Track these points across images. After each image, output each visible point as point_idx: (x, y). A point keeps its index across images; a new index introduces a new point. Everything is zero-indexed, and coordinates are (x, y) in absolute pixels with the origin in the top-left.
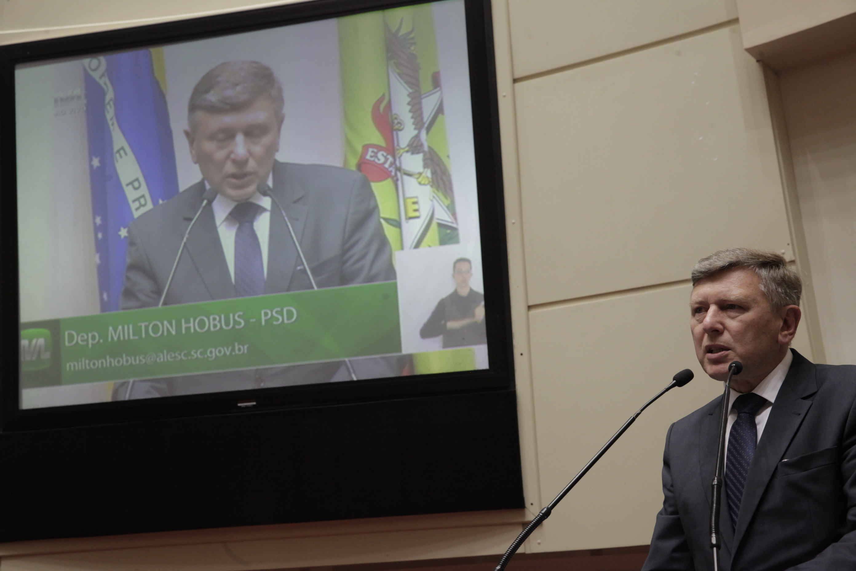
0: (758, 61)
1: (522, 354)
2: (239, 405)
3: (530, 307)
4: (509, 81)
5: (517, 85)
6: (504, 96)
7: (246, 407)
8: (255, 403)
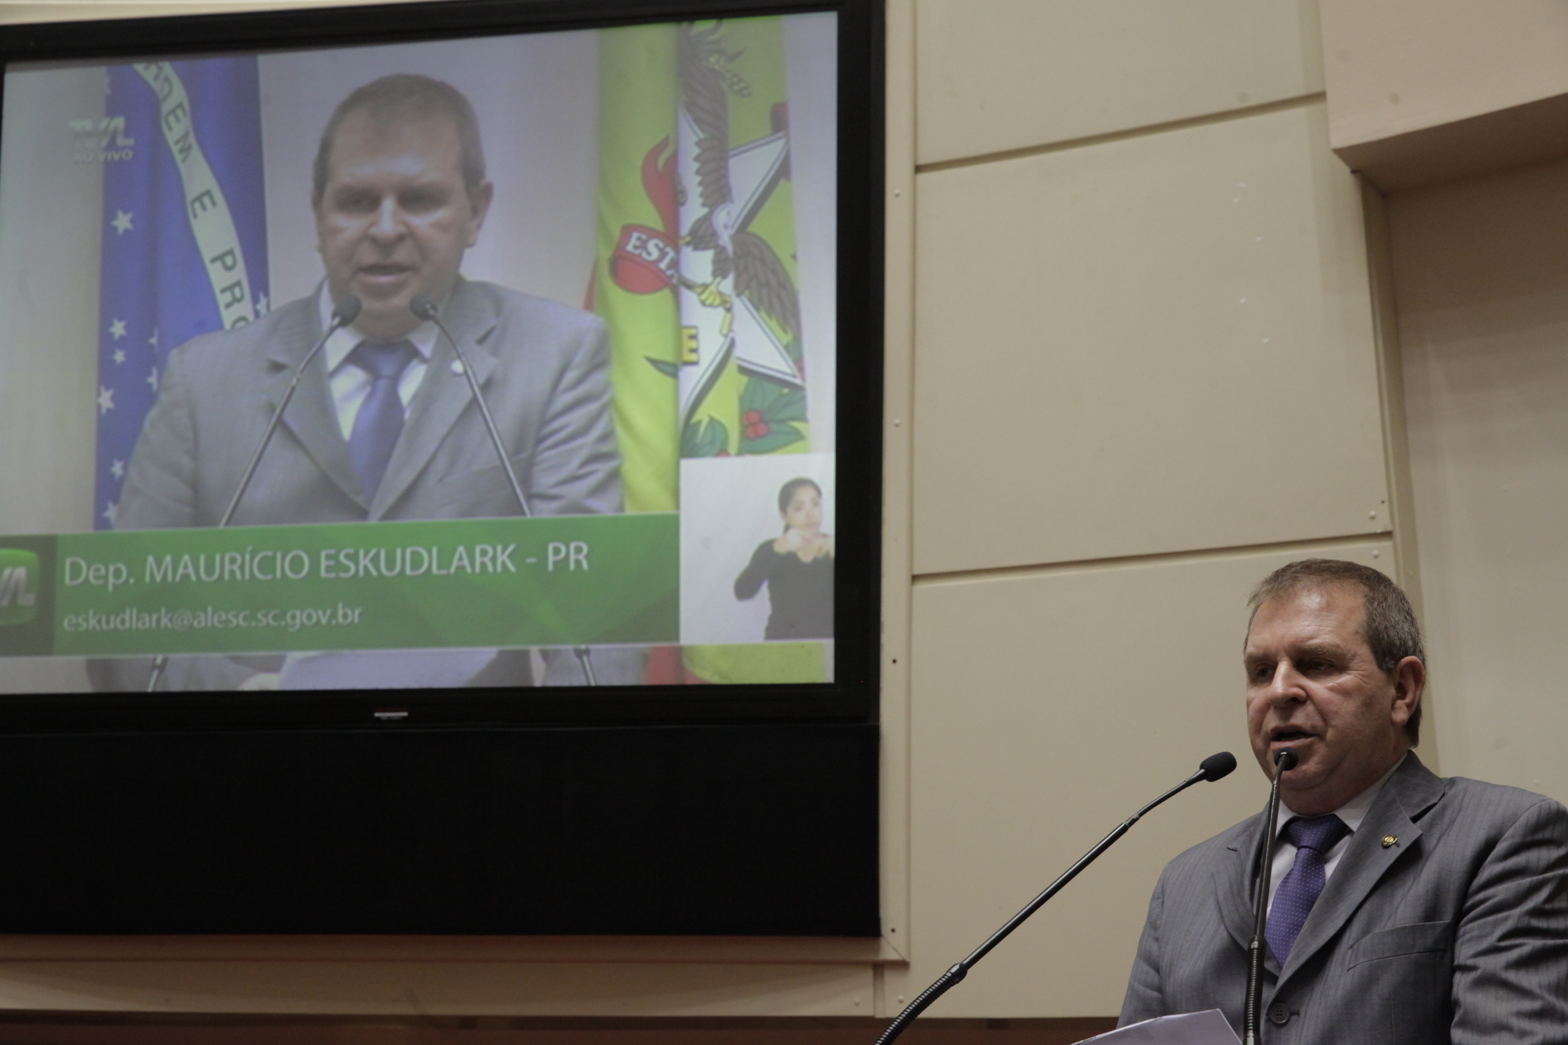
0: (1354, 172)
1: (894, 661)
2: (377, 715)
3: (915, 578)
4: (908, 169)
5: (922, 177)
6: (897, 195)
7: (390, 720)
8: (405, 714)
